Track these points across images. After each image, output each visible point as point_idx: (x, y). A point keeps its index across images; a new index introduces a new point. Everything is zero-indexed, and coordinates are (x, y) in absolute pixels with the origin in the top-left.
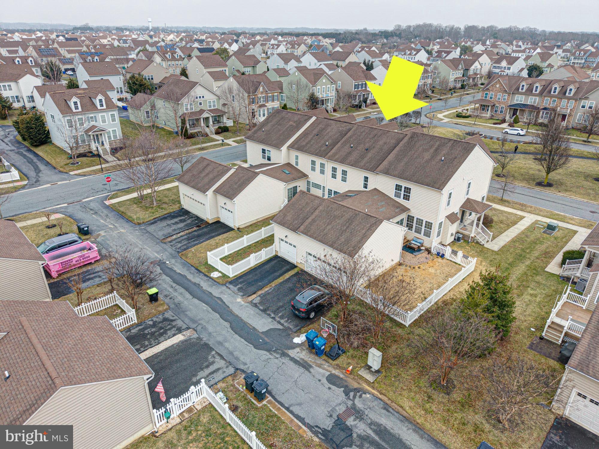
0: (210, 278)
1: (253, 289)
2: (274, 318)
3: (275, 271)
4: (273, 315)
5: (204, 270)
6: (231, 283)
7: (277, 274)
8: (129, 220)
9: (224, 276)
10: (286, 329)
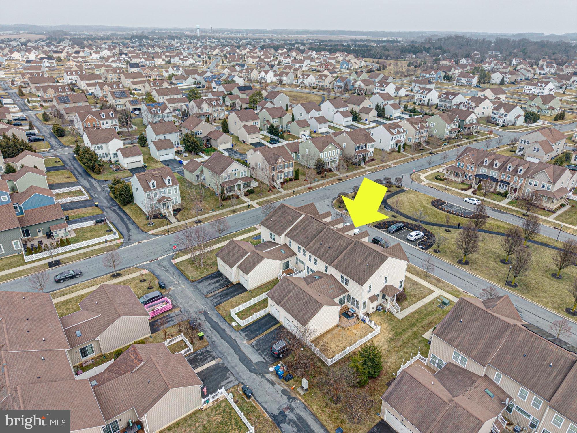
0: (231, 326)
1: (253, 335)
2: (261, 355)
3: (266, 325)
4: (261, 353)
5: (228, 320)
6: (242, 330)
7: (267, 327)
8: (187, 278)
9: (239, 325)
10: (267, 362)
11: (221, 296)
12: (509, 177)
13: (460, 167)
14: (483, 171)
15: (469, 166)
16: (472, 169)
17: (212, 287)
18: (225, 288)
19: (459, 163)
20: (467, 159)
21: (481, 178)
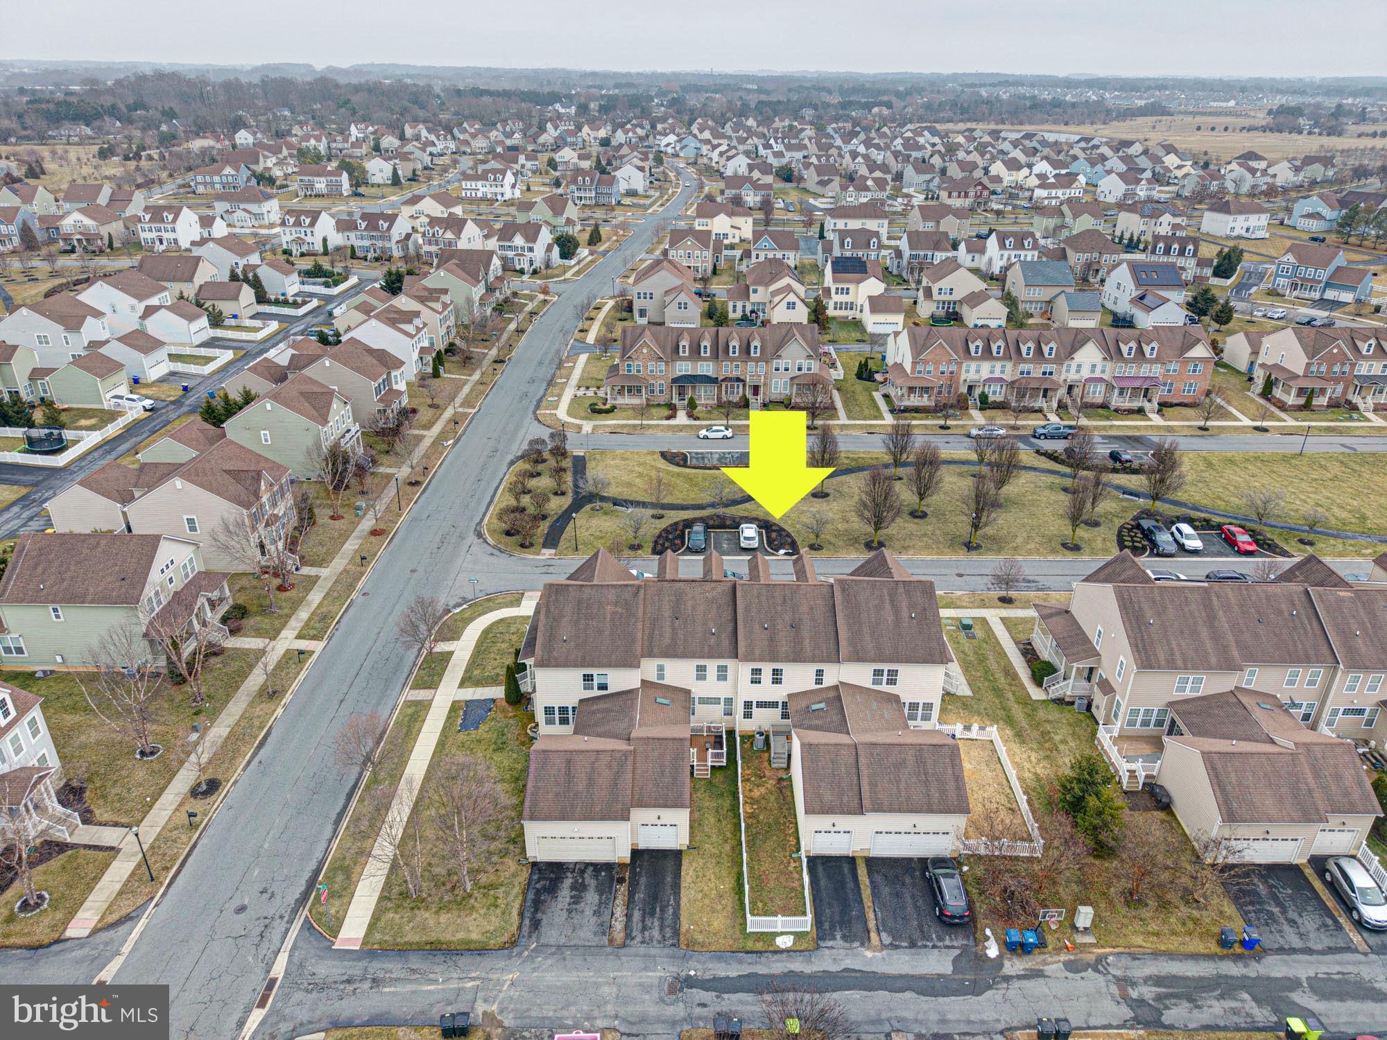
0: (782, 951)
1: (856, 927)
2: (934, 947)
3: (843, 884)
4: (930, 944)
5: (759, 946)
6: (821, 937)
7: (850, 885)
8: (480, 950)
9: (798, 936)
10: (964, 949)
11: (649, 912)
12: (737, 366)
13: (634, 372)
14: (684, 368)
15: (651, 365)
16: (661, 371)
17: (589, 912)
18: (623, 889)
19: (629, 366)
20: (645, 351)
21: (683, 383)
